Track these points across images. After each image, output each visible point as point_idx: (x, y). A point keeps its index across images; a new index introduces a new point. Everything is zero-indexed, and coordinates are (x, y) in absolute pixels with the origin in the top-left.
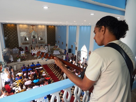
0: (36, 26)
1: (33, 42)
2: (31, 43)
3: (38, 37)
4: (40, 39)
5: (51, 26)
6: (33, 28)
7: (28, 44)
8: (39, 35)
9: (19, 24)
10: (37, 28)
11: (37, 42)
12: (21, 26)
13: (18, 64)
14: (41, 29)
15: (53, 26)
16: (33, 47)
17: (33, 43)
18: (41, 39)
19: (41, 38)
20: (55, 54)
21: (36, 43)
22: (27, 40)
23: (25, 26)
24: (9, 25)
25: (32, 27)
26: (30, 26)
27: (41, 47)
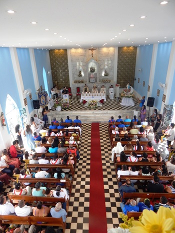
0: (97, 49)
1: (91, 79)
2: (88, 81)
3: (100, 70)
4: (103, 74)
5: (128, 47)
6: (92, 54)
7: (82, 82)
8: (102, 67)
9: (71, 48)
10: (99, 52)
11: (98, 80)
12: (73, 51)
13: (57, 114)
14: (107, 55)
15: (131, 48)
16: (88, 89)
17: (91, 81)
18: (106, 75)
19: (106, 72)
20: (124, 105)
21: (96, 81)
22: (81, 76)
23: (80, 51)
24: (57, 51)
25: (90, 51)
26: (87, 50)
27: (102, 89)
